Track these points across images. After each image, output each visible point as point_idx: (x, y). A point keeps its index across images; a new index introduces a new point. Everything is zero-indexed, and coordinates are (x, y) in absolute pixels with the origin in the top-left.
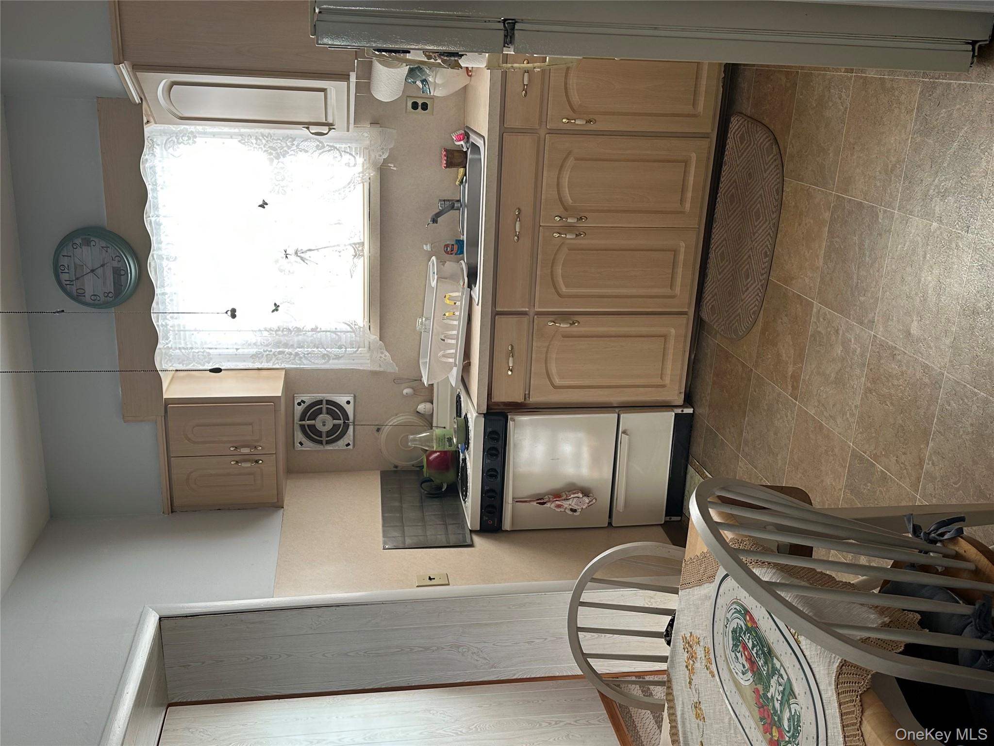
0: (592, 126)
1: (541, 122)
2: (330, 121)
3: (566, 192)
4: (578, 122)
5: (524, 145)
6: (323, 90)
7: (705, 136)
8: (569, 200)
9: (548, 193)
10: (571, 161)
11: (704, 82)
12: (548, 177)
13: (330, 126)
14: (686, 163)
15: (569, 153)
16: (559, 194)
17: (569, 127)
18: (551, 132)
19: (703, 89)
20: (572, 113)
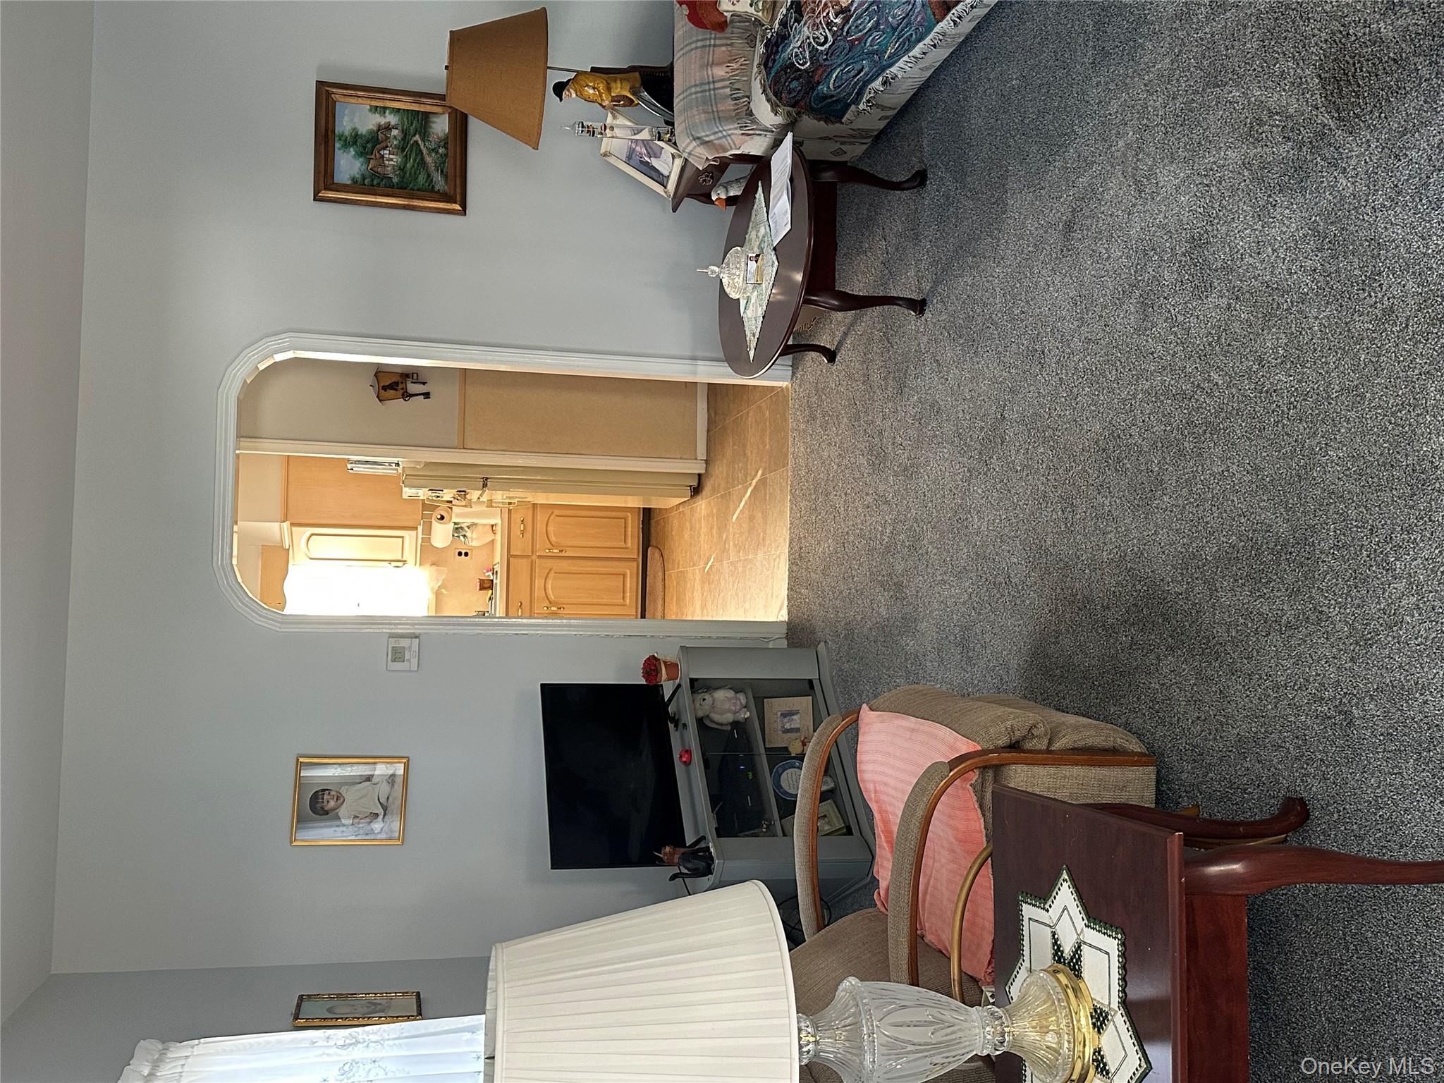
0: (563, 554)
1: (532, 552)
2: (404, 559)
3: (550, 592)
4: (555, 551)
5: (522, 566)
6: (402, 537)
7: (634, 560)
8: (552, 597)
9: (539, 593)
10: (552, 575)
11: (629, 529)
12: (539, 583)
13: (404, 562)
14: (624, 576)
15: (551, 570)
16: (546, 593)
17: (550, 554)
18: (540, 557)
19: (629, 533)
20: (551, 547)
